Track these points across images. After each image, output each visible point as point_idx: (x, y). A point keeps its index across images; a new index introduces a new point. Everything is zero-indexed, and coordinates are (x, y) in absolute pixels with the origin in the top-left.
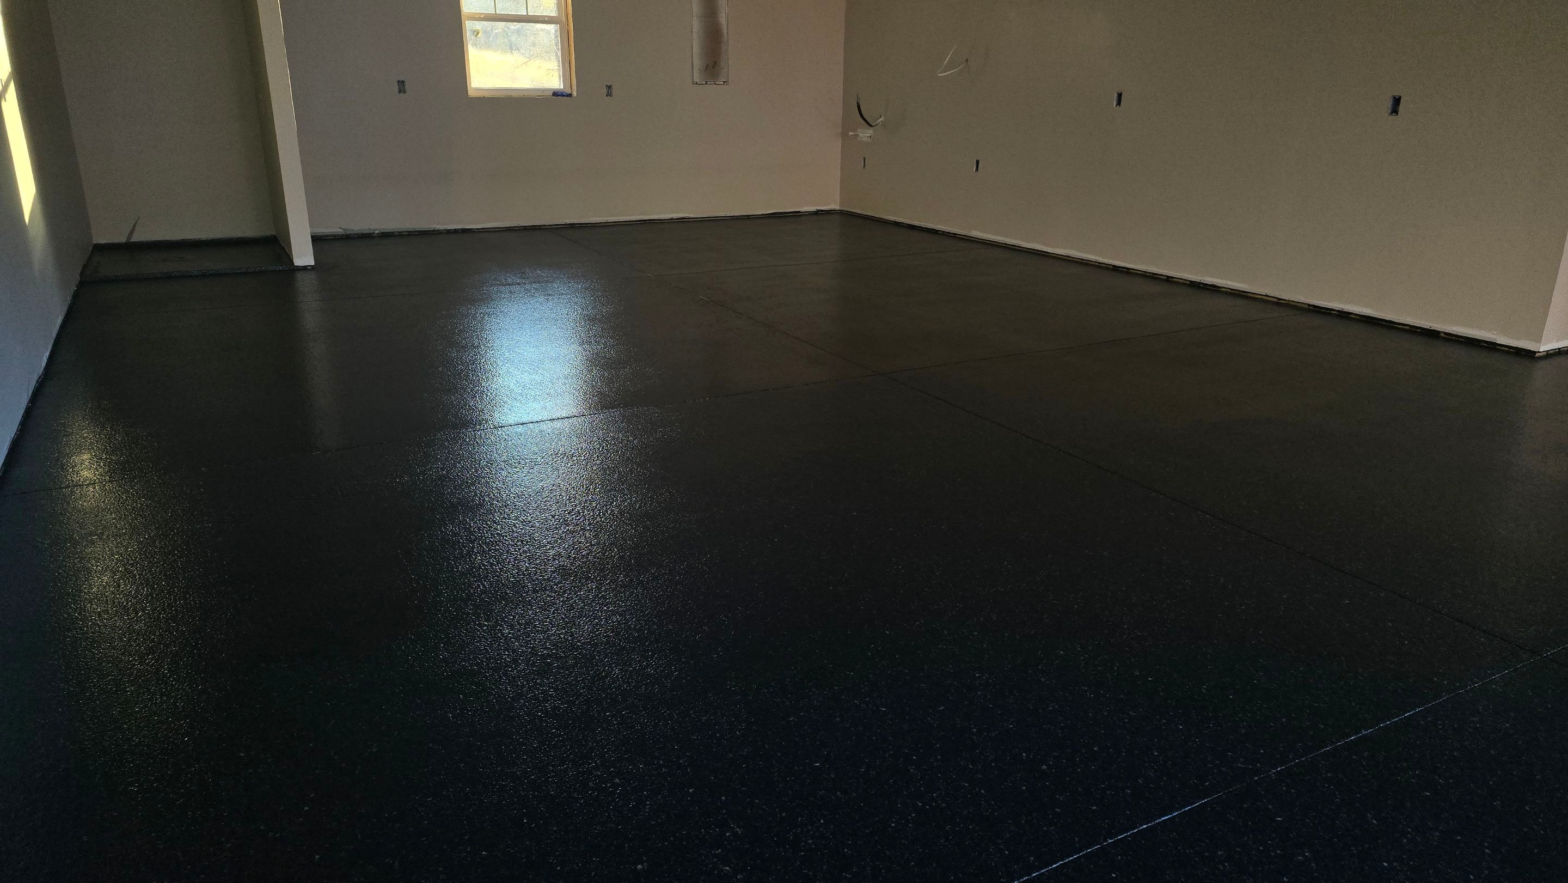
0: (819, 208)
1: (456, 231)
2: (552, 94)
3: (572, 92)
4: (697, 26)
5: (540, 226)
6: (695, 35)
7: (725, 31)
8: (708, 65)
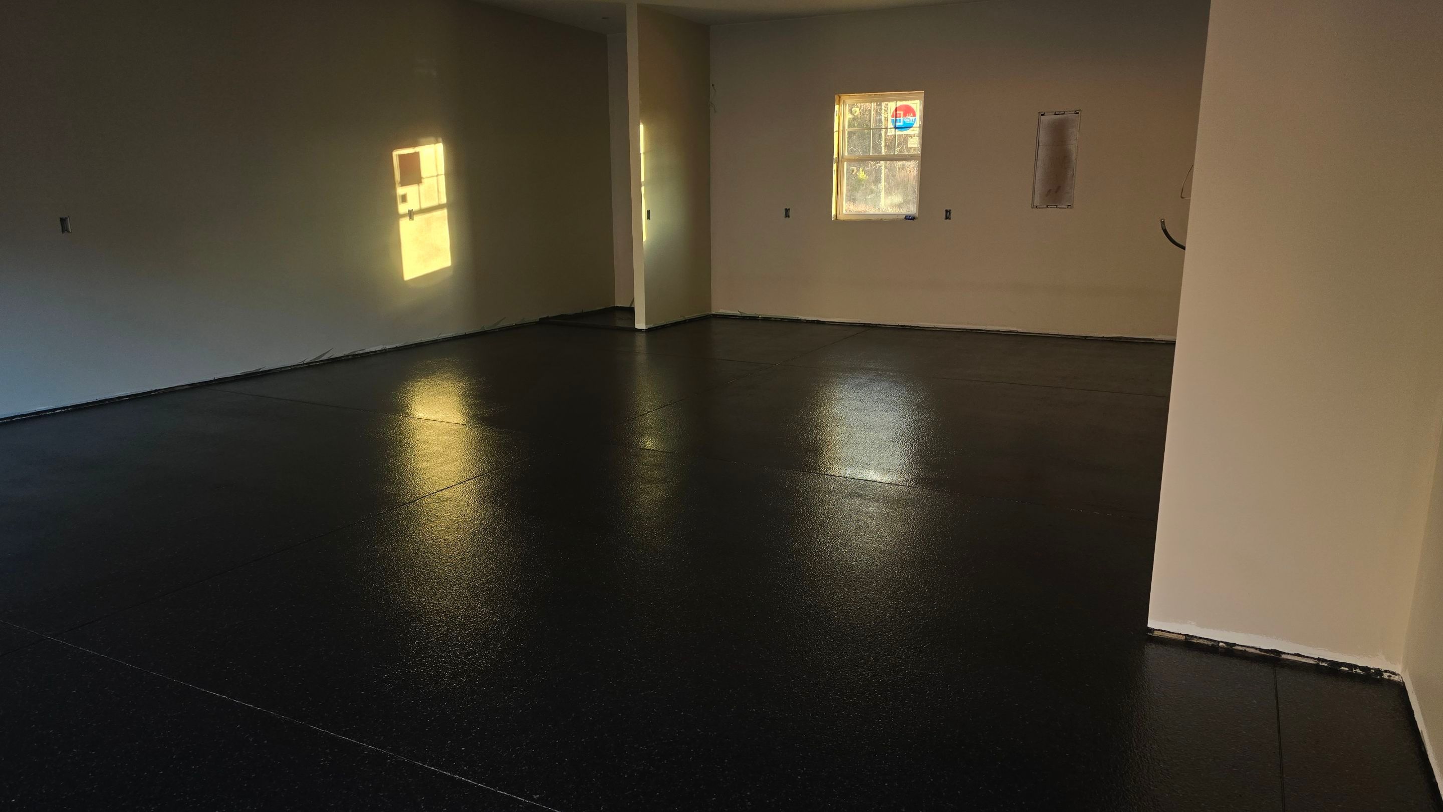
2: (904, 217)
3: (917, 215)
4: (1042, 153)
5: (876, 324)
6: (1039, 163)
7: (1074, 157)
8: (1050, 190)
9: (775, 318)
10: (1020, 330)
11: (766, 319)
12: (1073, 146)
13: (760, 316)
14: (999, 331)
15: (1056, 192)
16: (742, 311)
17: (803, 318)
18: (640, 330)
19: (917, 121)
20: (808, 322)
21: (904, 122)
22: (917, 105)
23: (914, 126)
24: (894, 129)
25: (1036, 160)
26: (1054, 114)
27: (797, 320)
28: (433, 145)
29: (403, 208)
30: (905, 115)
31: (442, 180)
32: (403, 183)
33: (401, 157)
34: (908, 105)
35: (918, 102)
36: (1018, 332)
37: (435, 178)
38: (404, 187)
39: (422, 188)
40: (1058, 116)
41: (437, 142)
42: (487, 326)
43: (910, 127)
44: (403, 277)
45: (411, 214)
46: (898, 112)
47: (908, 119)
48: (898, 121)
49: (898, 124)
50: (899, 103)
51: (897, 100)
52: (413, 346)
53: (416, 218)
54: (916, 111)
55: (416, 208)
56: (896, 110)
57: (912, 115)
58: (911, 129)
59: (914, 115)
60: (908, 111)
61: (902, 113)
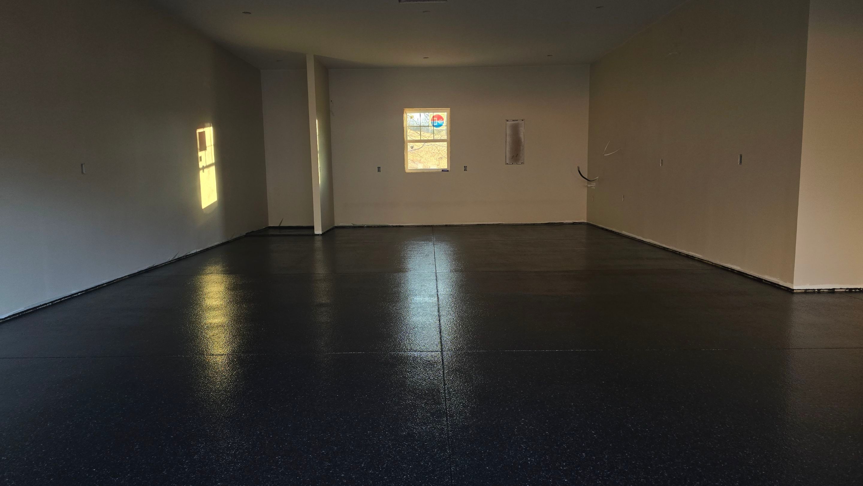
0: (574, 221)
1: (396, 226)
2: (442, 170)
3: (449, 169)
4: (508, 139)
5: (432, 225)
6: (507, 143)
7: (523, 141)
8: (513, 156)
9: (374, 226)
10: (504, 223)
11: (368, 227)
12: (522, 136)
13: (365, 226)
14: (494, 224)
15: (516, 157)
16: (353, 224)
17: (391, 225)
18: (318, 235)
19: (445, 122)
20: (393, 226)
21: (438, 123)
22: (444, 115)
23: (443, 125)
24: (432, 127)
25: (506, 142)
26: (512, 120)
27: (387, 226)
28: (209, 128)
29: (201, 165)
30: (438, 120)
31: (213, 147)
32: (201, 150)
33: (199, 133)
34: (440, 116)
35: (446, 113)
36: (503, 224)
37: (210, 145)
38: (201, 152)
39: (207, 152)
40: (514, 122)
41: (211, 126)
42: (229, 238)
43: (441, 126)
44: (202, 208)
45: (204, 168)
46: (434, 118)
47: (440, 122)
48: (434, 123)
49: (435, 124)
50: (435, 114)
51: (433, 112)
52: (205, 250)
53: (205, 170)
54: (443, 117)
55: (205, 165)
56: (433, 117)
57: (442, 120)
58: (441, 127)
59: (443, 120)
60: (440, 118)
61: (436, 119)
